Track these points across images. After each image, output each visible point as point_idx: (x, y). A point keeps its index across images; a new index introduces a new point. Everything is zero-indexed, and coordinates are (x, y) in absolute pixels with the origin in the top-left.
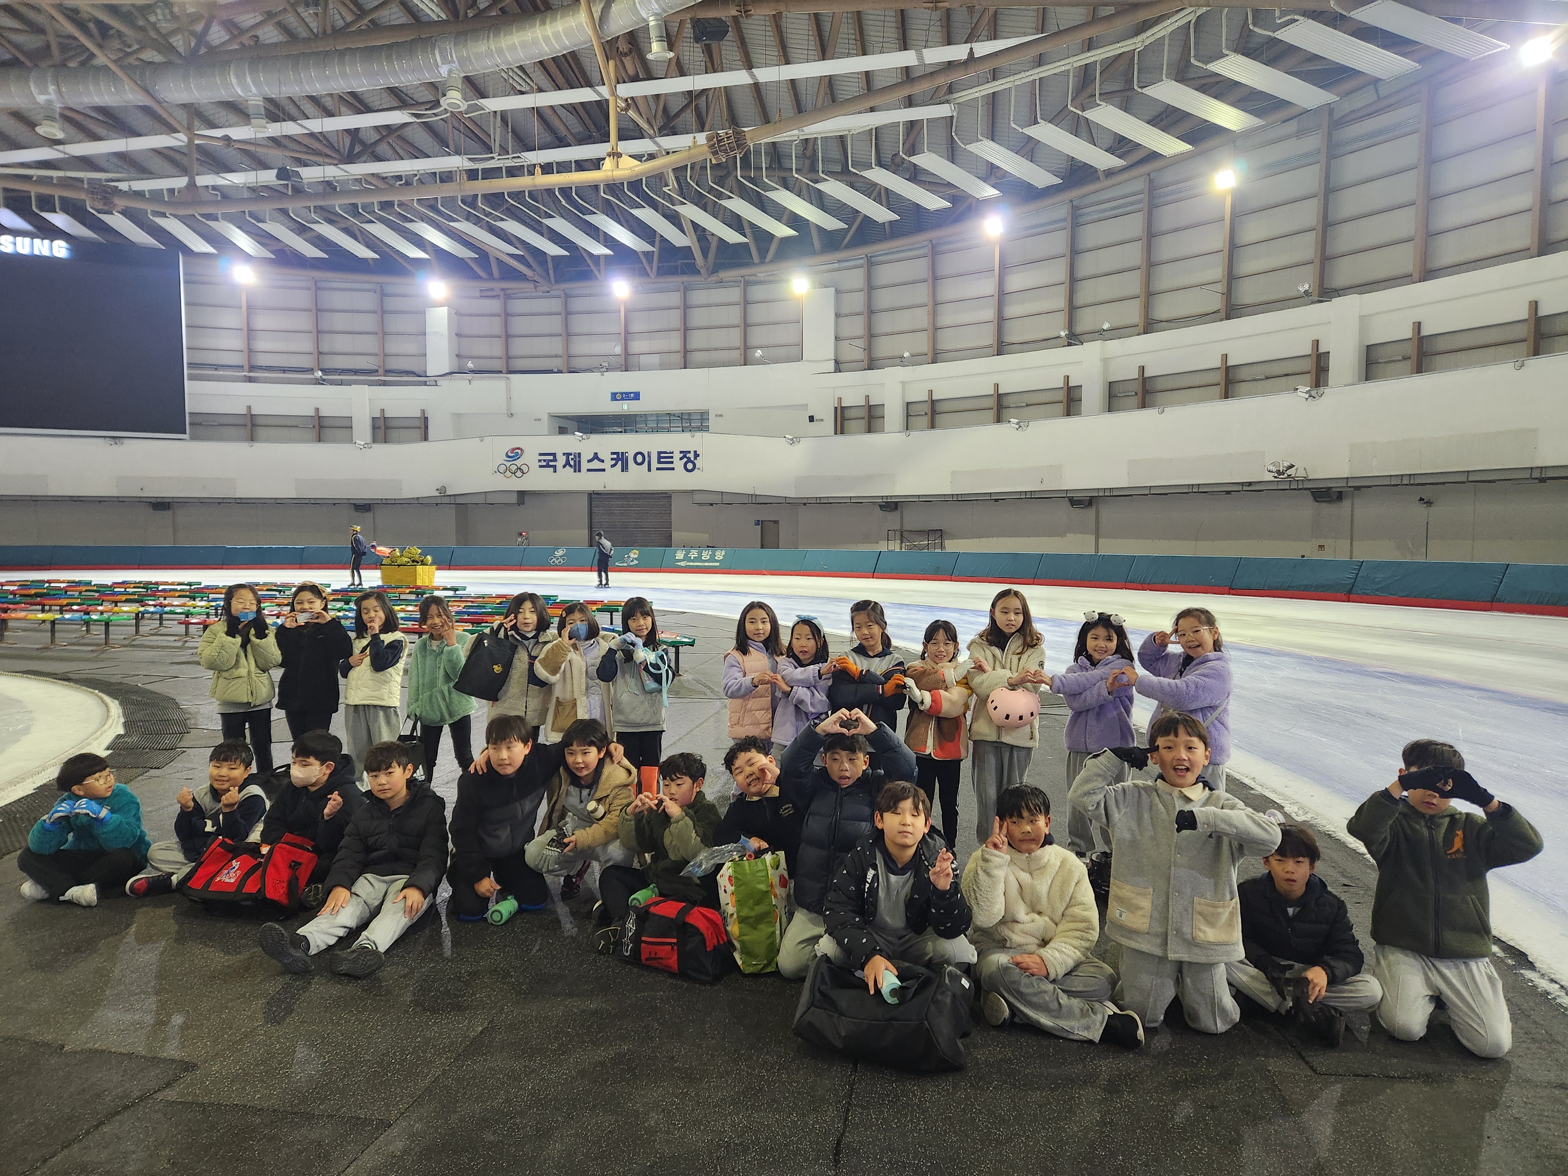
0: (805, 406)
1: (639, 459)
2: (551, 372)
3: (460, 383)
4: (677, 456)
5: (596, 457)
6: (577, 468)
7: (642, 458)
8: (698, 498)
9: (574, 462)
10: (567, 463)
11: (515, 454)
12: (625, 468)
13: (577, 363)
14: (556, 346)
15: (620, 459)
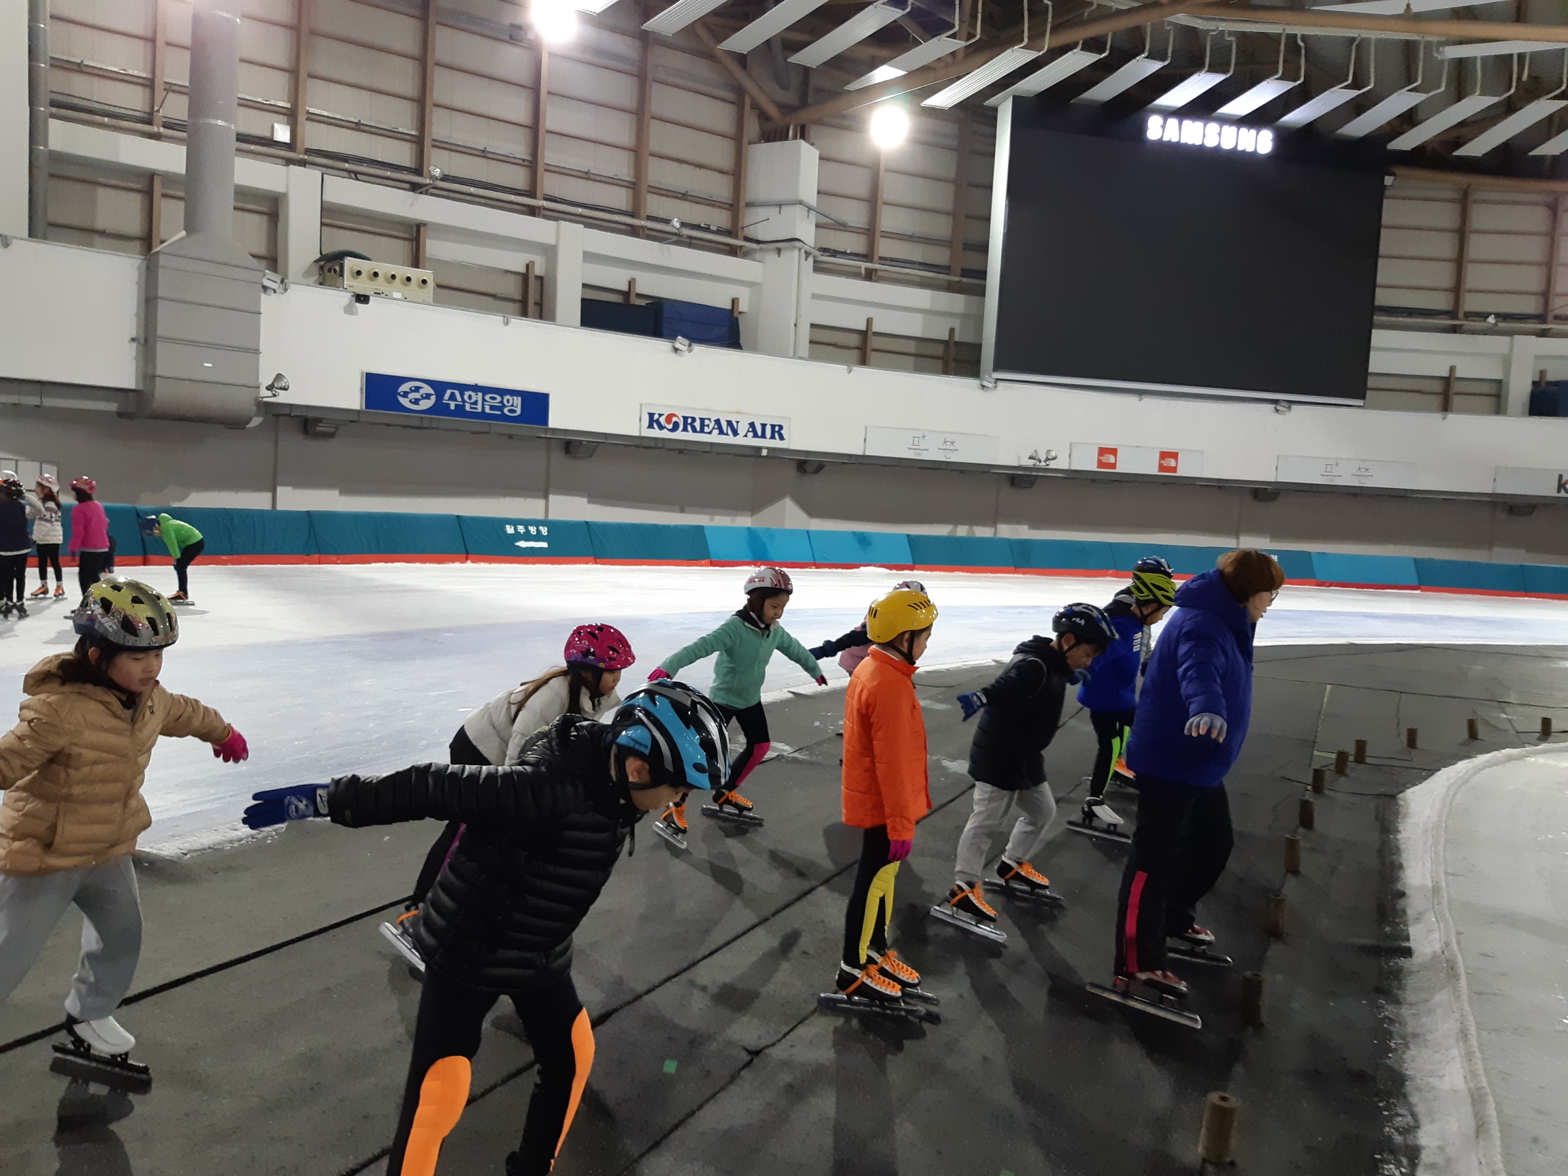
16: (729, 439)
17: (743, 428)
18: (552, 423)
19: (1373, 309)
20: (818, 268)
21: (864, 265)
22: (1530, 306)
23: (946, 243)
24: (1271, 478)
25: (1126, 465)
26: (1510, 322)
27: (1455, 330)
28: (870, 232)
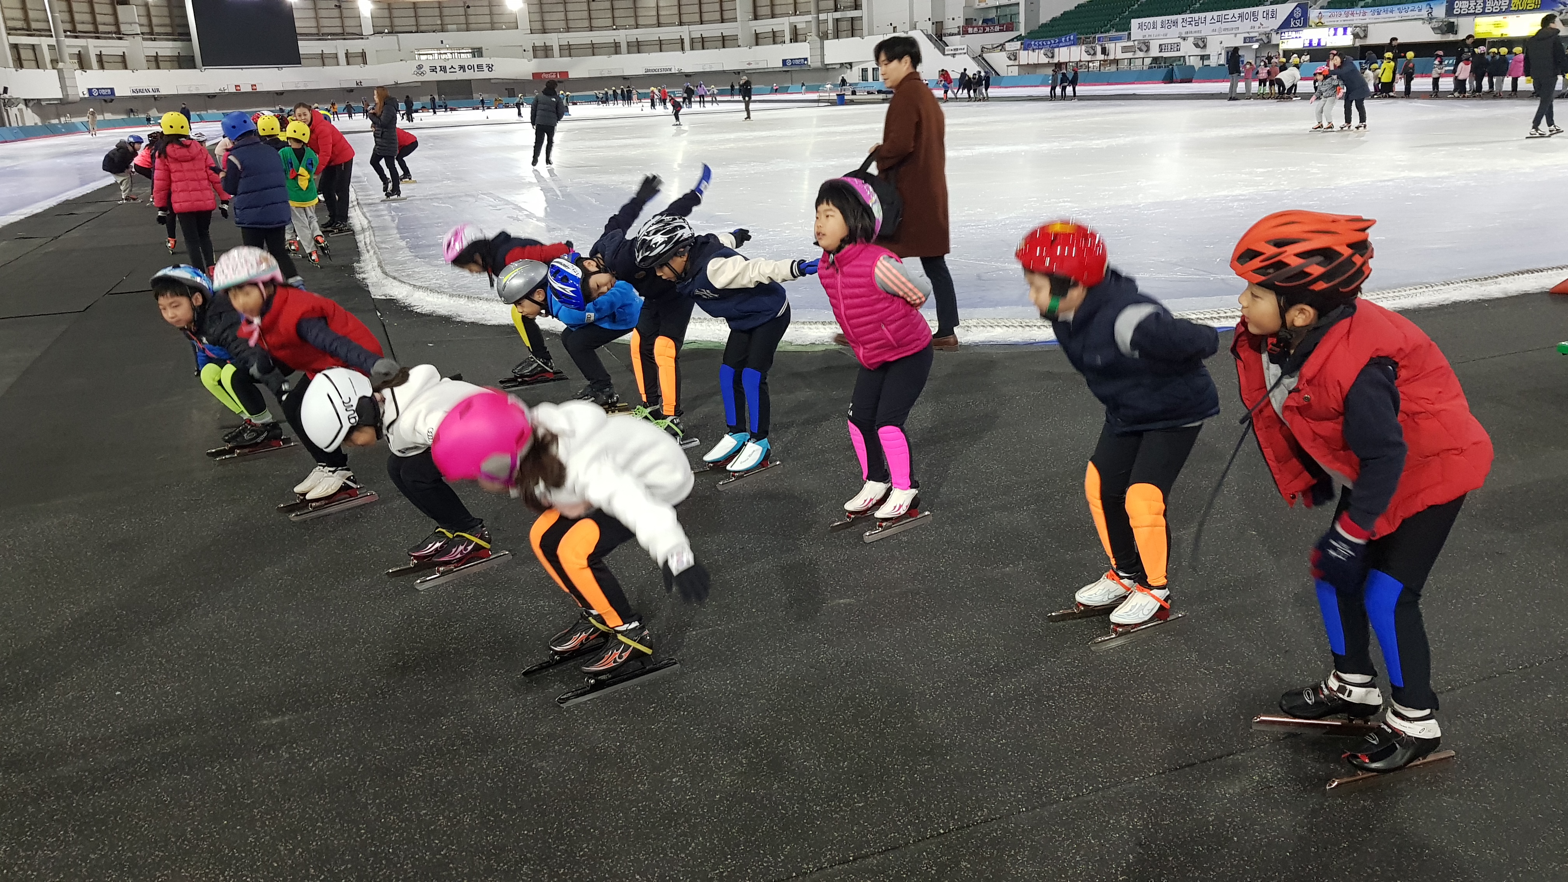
0: (521, 46)
1: (470, 67)
2: (412, 32)
3: (378, 37)
4: (484, 66)
5: (452, 67)
6: (445, 72)
7: (471, 67)
8: (492, 81)
9: (443, 69)
10: (441, 70)
11: (420, 67)
12: (464, 71)
13: (422, 28)
14: (412, 21)
15: (462, 67)
16: (149, 94)
17: (151, 90)
18: (116, 95)
19: (296, 34)
20: (144, 39)
21: (153, 37)
22: (339, 30)
23: (172, 26)
24: (282, 89)
25: (243, 89)
26: (335, 36)
27: (320, 40)
28: (150, 25)
